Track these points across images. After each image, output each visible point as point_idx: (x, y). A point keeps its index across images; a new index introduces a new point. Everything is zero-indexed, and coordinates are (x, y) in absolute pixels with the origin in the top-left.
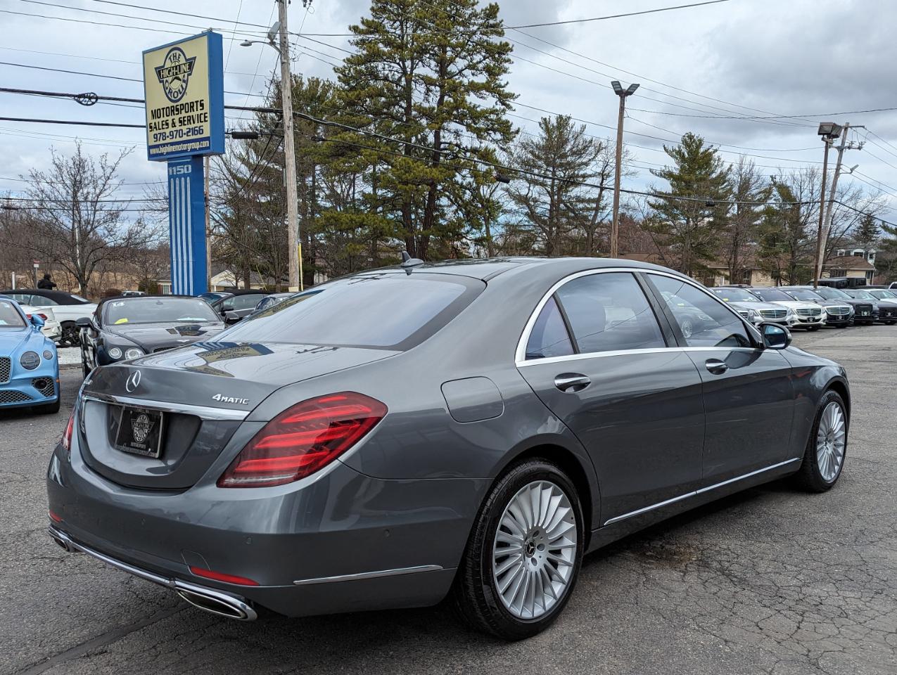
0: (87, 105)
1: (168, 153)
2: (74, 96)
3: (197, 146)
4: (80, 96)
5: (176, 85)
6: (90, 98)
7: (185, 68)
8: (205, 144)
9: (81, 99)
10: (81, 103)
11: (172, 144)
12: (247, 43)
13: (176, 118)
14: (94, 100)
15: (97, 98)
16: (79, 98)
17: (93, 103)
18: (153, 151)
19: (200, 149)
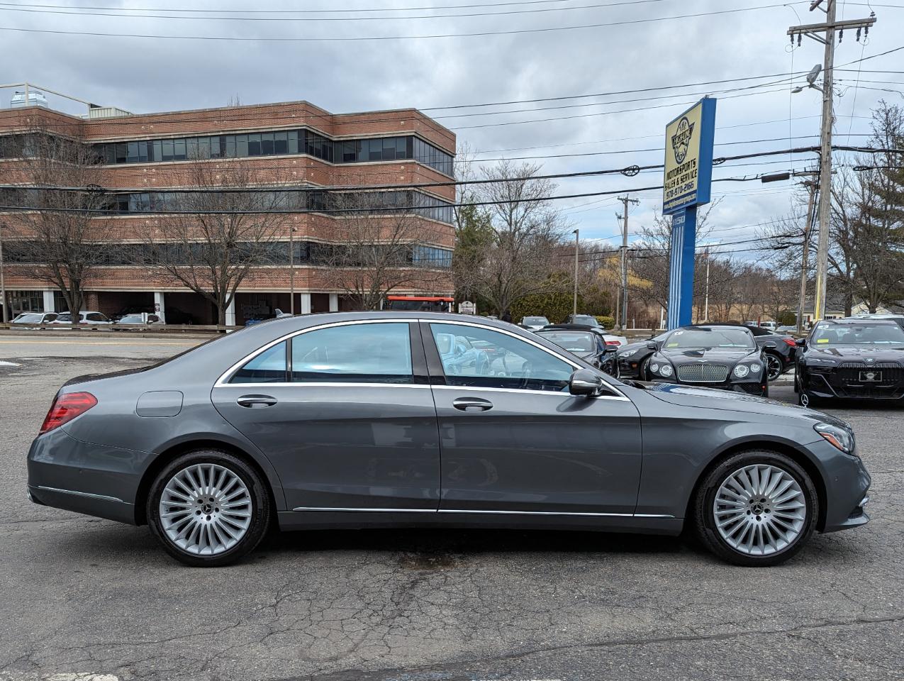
0: (632, 176)
1: (674, 207)
2: (621, 171)
3: (688, 198)
4: (625, 170)
5: (681, 149)
6: (634, 170)
7: (687, 133)
8: (694, 196)
9: (627, 172)
10: (626, 175)
11: (676, 199)
12: (797, 89)
13: (679, 176)
14: (636, 171)
15: (639, 169)
16: (624, 171)
17: (636, 173)
18: (667, 207)
19: (691, 201)
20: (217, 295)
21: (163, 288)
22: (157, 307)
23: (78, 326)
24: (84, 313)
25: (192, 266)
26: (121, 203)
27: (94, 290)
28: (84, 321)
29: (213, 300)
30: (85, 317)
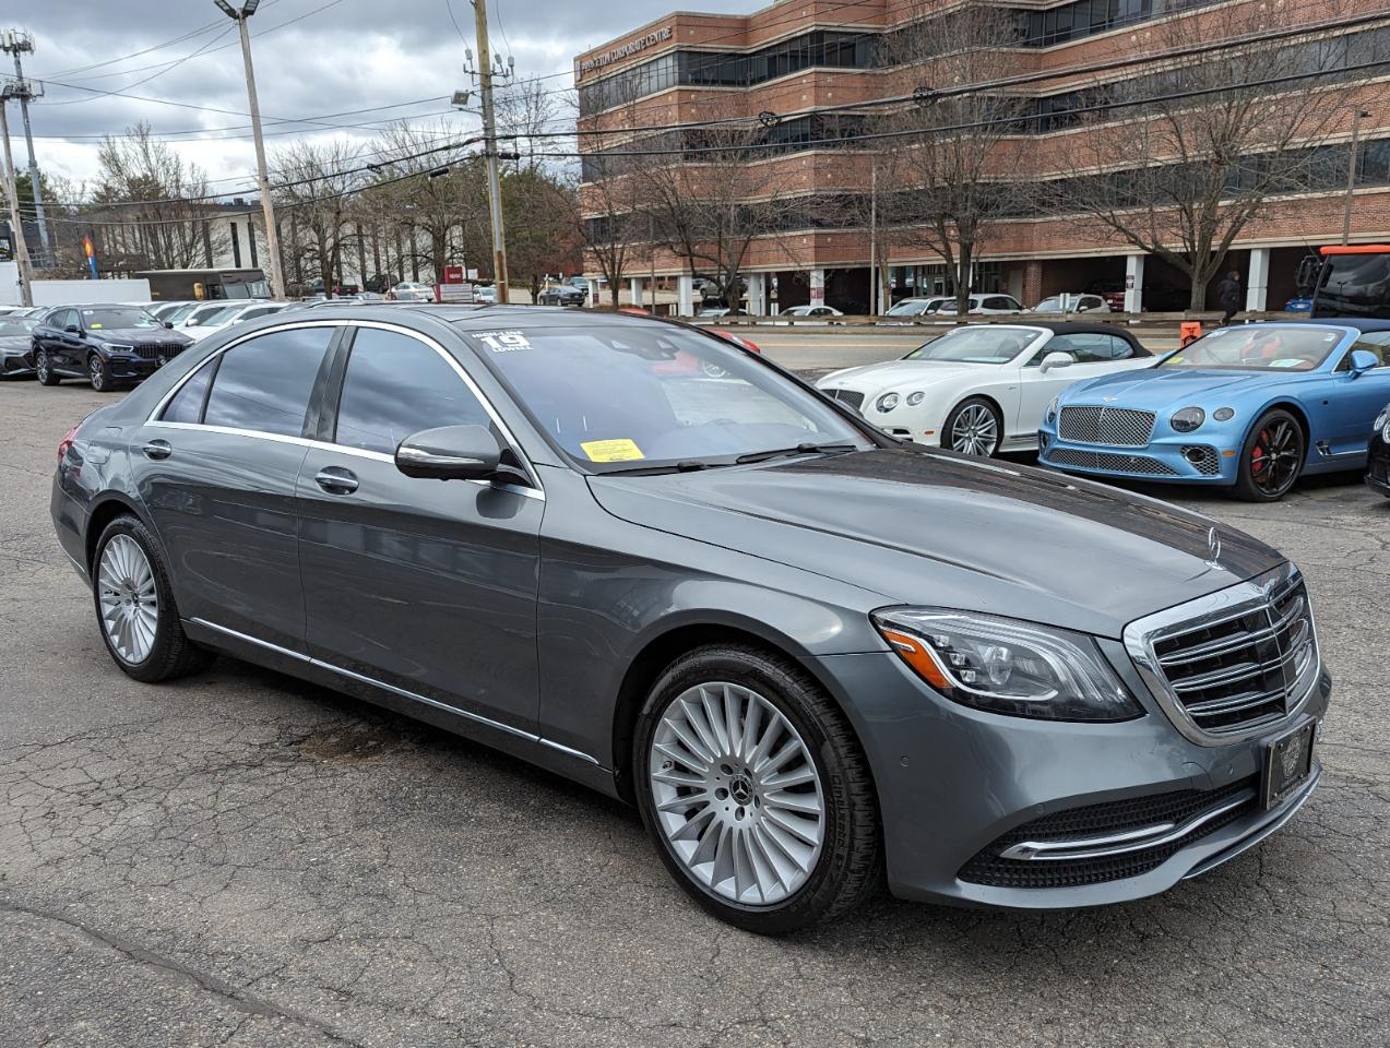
20: (1192, 257)
21: (1099, 249)
22: (1129, 282)
23: (963, 319)
24: (980, 298)
25: (1150, 206)
26: (1054, 114)
27: (1036, 258)
28: (979, 309)
29: (1183, 265)
30: (980, 304)
